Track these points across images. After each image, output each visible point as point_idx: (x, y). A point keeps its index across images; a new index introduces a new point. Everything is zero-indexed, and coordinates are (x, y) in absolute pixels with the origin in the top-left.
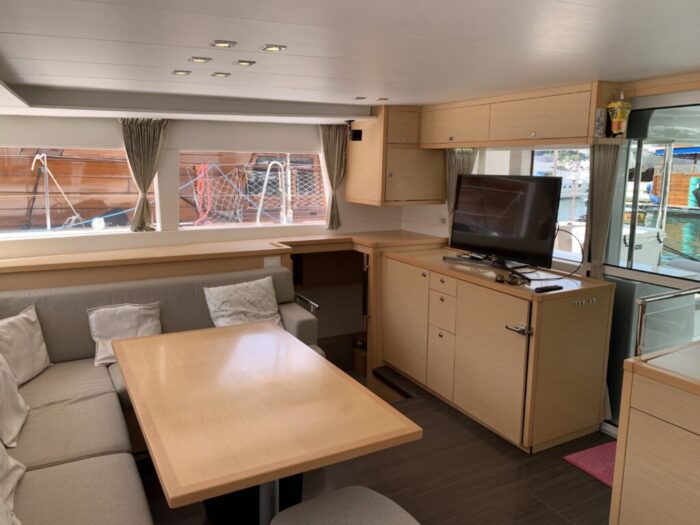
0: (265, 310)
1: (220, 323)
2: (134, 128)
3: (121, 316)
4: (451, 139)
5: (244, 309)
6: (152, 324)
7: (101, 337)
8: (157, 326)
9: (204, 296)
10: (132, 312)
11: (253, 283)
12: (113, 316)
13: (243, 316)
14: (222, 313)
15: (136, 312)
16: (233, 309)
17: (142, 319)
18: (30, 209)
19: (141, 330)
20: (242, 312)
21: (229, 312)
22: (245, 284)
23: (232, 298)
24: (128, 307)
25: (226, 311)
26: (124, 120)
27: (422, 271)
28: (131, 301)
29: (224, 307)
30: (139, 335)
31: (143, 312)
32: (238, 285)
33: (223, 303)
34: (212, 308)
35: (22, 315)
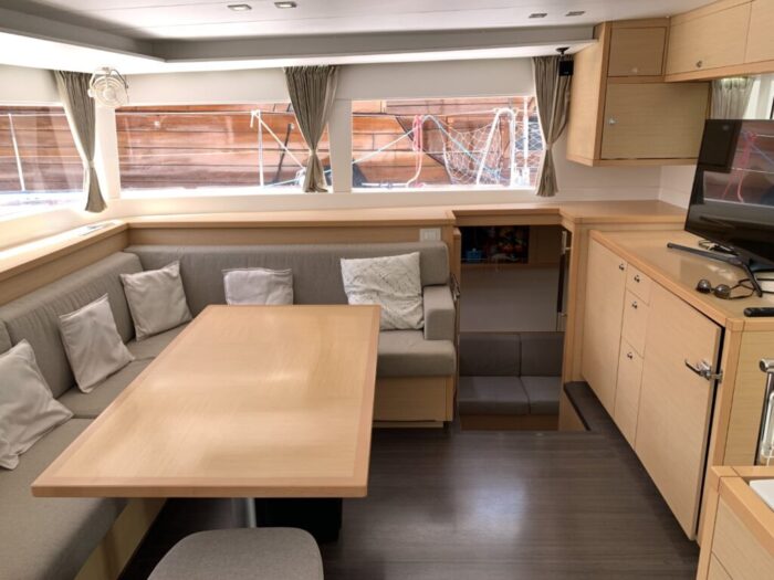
0: (403, 292)
1: (353, 300)
2: (298, 77)
3: (252, 280)
4: (699, 65)
5: (377, 288)
6: (283, 292)
7: (233, 299)
8: (289, 294)
9: (340, 268)
10: (262, 277)
11: (393, 258)
12: (244, 279)
13: (374, 295)
14: (354, 289)
15: (267, 277)
16: (364, 286)
17: (273, 285)
18: (280, 165)
19: (270, 297)
20: (374, 291)
21: (360, 289)
22: (385, 258)
23: (365, 273)
24: (261, 272)
25: (357, 287)
26: (288, 69)
27: (620, 261)
28: (265, 267)
29: (356, 283)
30: (267, 303)
31: (273, 278)
32: (375, 259)
33: (356, 278)
34: (346, 282)
35: (166, 270)
